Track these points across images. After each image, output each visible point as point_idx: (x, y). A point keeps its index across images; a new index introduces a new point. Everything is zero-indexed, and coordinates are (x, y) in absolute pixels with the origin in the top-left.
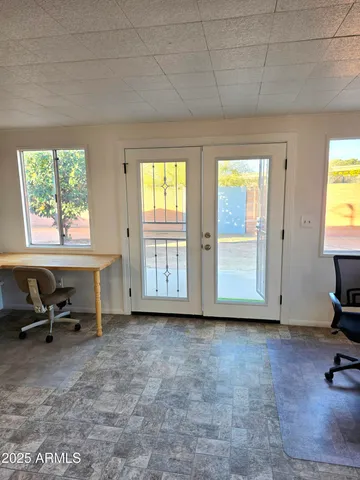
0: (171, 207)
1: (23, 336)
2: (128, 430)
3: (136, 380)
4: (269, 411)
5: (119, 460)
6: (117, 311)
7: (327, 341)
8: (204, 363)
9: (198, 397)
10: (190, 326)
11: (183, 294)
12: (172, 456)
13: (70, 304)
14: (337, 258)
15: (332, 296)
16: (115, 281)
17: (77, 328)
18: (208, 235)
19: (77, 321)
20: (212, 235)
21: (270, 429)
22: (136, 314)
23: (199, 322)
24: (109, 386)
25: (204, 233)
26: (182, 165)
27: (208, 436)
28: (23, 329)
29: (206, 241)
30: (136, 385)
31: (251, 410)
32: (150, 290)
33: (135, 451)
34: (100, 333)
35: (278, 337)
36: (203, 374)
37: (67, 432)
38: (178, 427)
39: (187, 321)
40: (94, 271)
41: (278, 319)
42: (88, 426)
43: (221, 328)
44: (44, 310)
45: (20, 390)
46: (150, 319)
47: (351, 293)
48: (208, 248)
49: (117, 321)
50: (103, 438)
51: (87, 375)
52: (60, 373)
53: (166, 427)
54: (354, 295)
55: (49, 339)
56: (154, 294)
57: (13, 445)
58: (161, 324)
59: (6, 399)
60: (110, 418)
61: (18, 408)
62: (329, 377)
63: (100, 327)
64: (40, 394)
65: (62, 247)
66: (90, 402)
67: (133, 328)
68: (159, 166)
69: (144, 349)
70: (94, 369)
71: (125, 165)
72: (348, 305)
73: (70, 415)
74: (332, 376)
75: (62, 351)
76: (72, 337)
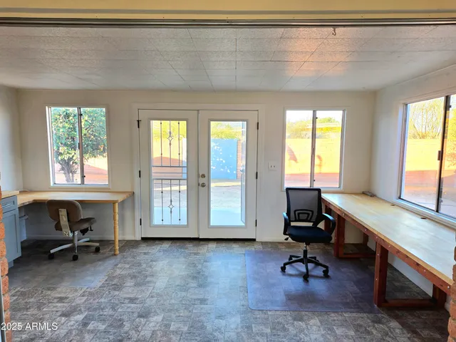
0: (175, 156)
1: (52, 257)
2: (146, 305)
3: (148, 279)
4: (242, 289)
5: (142, 319)
6: (129, 237)
7: (287, 250)
8: (200, 267)
9: (195, 285)
10: (189, 245)
11: (184, 222)
12: (178, 315)
13: (91, 230)
14: (288, 189)
15: (285, 214)
16: (128, 214)
17: (97, 250)
18: (203, 176)
19: (98, 244)
20: (206, 175)
21: (241, 298)
22: (145, 239)
23: (195, 242)
24: (130, 283)
25: (201, 174)
26: (183, 124)
27: (201, 303)
28: (52, 251)
29: (202, 181)
30: (148, 282)
31: (230, 289)
32: (157, 220)
33: (152, 314)
34: (117, 252)
35: (253, 249)
36: (199, 273)
37: (102, 309)
38: (181, 301)
39: (187, 242)
40: (114, 202)
41: (254, 238)
42: (117, 305)
43: (212, 246)
44: (71, 235)
45: (59, 290)
46: (157, 242)
47: (297, 213)
48: (203, 185)
49: (129, 245)
50: (129, 310)
51: (111, 278)
52: (89, 278)
53: (173, 301)
54: (299, 214)
55: (75, 258)
56: (160, 223)
57: (63, 318)
58: (166, 245)
59: (50, 295)
60: (132, 300)
61: (61, 300)
62: (283, 269)
63: (117, 248)
64: (76, 290)
65: (82, 186)
66: (117, 293)
67: (144, 248)
68: (166, 123)
69: (154, 261)
70: (115, 275)
71: (138, 121)
72: (296, 221)
73: (103, 300)
74: (285, 268)
75: (88, 266)
76: (93, 256)
